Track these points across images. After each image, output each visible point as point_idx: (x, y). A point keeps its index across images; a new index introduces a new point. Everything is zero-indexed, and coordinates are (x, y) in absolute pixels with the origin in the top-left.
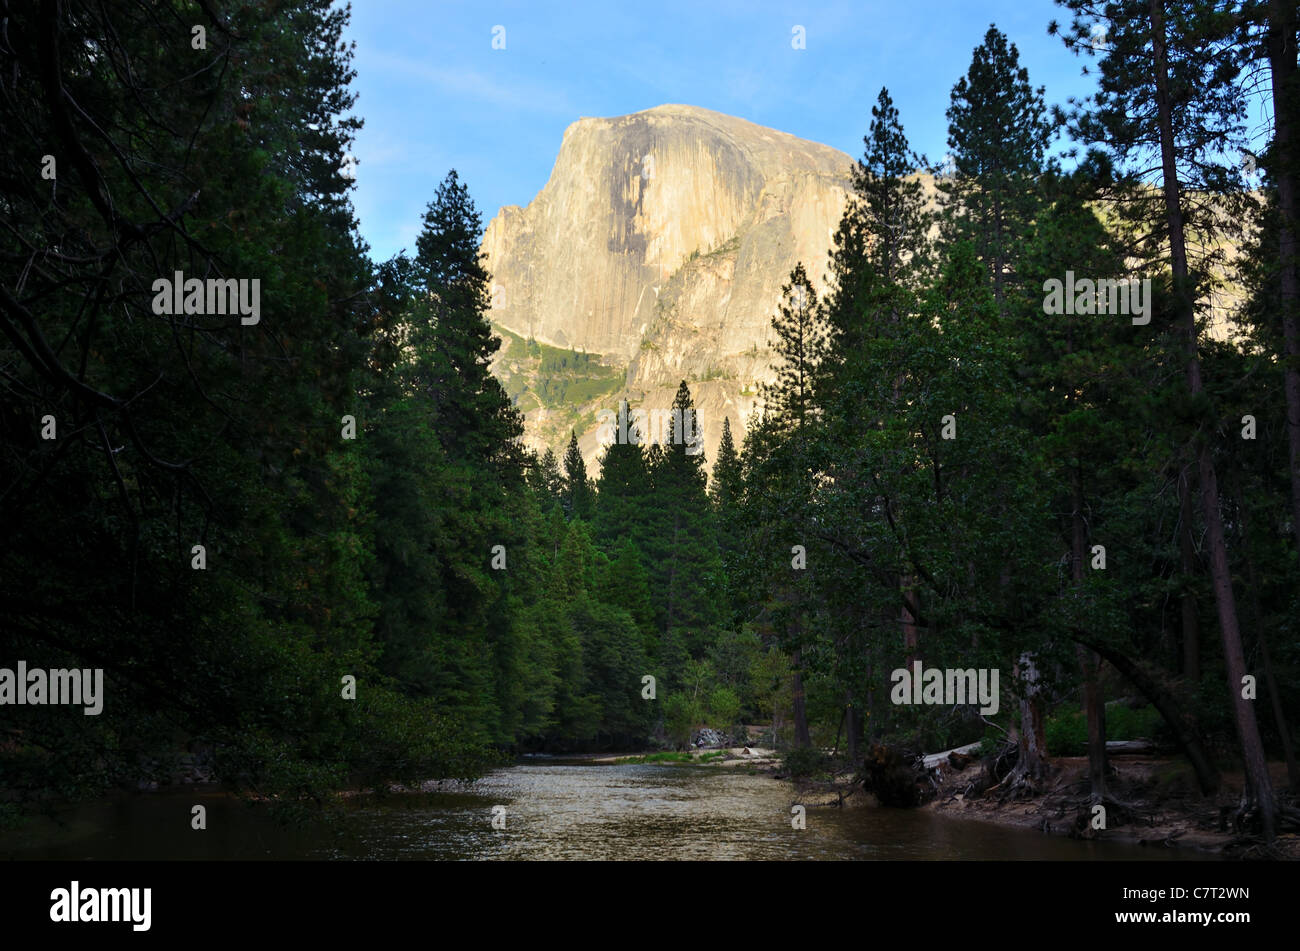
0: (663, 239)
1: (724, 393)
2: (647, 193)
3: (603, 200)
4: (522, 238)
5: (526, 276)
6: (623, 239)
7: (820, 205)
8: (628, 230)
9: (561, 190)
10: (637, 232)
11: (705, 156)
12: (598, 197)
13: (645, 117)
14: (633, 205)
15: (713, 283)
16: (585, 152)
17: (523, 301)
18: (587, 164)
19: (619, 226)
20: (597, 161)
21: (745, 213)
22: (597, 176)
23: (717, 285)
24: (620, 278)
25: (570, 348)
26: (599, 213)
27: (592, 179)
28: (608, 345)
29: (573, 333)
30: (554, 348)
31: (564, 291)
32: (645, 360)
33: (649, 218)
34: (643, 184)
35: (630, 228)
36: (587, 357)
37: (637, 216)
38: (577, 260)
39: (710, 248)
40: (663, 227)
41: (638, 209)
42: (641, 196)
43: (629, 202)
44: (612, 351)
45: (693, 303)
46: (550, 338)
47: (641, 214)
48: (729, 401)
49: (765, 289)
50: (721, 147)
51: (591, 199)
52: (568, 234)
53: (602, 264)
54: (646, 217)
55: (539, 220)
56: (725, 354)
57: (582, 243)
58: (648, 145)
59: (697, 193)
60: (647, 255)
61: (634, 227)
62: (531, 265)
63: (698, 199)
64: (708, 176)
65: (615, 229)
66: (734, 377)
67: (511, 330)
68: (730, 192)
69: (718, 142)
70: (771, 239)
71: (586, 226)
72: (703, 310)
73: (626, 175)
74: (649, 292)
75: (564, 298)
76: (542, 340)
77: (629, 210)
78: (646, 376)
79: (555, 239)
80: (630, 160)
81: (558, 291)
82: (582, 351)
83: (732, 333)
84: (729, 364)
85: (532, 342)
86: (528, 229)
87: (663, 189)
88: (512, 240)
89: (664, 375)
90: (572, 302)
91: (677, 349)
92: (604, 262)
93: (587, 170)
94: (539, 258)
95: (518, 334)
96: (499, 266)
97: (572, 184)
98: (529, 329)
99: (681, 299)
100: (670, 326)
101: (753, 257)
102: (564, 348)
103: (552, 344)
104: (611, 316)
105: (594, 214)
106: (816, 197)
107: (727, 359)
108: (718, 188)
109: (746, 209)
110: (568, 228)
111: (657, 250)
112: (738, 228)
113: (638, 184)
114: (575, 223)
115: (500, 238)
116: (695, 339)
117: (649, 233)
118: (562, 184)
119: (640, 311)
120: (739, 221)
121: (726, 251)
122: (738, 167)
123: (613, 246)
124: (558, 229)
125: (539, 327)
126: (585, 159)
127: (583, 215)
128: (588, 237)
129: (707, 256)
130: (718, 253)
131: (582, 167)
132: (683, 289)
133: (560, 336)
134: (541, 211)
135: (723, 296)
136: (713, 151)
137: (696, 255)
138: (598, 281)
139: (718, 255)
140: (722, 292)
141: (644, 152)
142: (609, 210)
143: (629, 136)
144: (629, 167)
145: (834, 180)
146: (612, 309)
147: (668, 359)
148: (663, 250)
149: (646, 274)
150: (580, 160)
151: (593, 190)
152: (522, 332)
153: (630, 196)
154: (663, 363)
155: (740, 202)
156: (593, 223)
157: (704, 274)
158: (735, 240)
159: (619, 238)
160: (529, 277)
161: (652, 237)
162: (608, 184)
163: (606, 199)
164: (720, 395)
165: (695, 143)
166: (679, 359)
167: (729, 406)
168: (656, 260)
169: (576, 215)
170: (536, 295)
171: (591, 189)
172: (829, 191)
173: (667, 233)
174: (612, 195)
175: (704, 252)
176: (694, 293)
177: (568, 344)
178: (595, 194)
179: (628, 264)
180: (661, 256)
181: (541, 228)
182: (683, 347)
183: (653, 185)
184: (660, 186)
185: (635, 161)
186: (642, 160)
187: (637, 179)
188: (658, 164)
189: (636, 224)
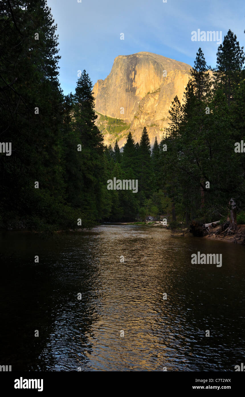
0: (140, 88)
1: (156, 130)
2: (136, 76)
3: (124, 78)
4: (103, 88)
5: (104, 98)
6: (130, 89)
7: (182, 79)
8: (131, 86)
9: (113, 75)
10: (133, 87)
11: (152, 66)
12: (123, 77)
13: (136, 55)
14: (133, 80)
15: (153, 101)
16: (120, 65)
17: (103, 105)
18: (120, 68)
19: (129, 85)
20: (123, 67)
21: (162, 81)
22: (123, 72)
23: (154, 101)
24: (129, 99)
25: (116, 118)
26: (123, 82)
27: (121, 72)
28: (126, 117)
29: (116, 114)
30: (112, 118)
31: (114, 103)
32: (135, 121)
34: (135, 74)
35: (132, 86)
36: (120, 120)
37: (133, 82)
38: (118, 94)
39: (153, 91)
40: (140, 86)
42: (135, 77)
43: (131, 79)
44: (127, 119)
45: (148, 106)
46: (110, 115)
47: (135, 82)
48: (157, 132)
49: (167, 102)
50: (156, 63)
51: (121, 78)
52: (115, 87)
53: (124, 95)
54: (136, 83)
55: (108, 83)
56: (156, 120)
57: (119, 90)
58: (137, 63)
59: (149, 76)
60: (136, 93)
61: (133, 86)
62: (106, 96)
63: (150, 78)
64: (152, 71)
65: (128, 86)
66: (158, 126)
67: (100, 113)
68: (158, 76)
69: (155, 62)
70: (169, 89)
71: (120, 85)
72: (151, 108)
73: (131, 71)
74: (136, 103)
75: (114, 105)
76: (108, 116)
77: (131, 81)
78: (135, 126)
79: (112, 89)
80: (132, 67)
81: (112, 103)
82: (119, 119)
83: (158, 114)
84: (157, 122)
85: (106, 116)
86: (105, 86)
87: (140, 75)
88: (100, 89)
89: (140, 125)
90: (116, 106)
91: (144, 118)
92: (125, 95)
93: (120, 70)
94: (108, 94)
95: (102, 114)
96: (97, 96)
97: (116, 74)
98: (105, 113)
99: (145, 105)
100: (142, 112)
101: (164, 94)
102: (114, 118)
103: (111, 117)
104: (126, 109)
105: (122, 82)
106: (181, 77)
107: (156, 121)
108: (155, 74)
109: (162, 80)
110: (115, 86)
111: (139, 92)
112: (160, 86)
113: (134, 74)
114: (117, 84)
115: (97, 89)
116: (148, 116)
117: (137, 87)
118: (114, 74)
119: (134, 108)
120: (160, 84)
121: (157, 92)
122: (160, 69)
123: (127, 90)
124: (113, 86)
125: (108, 112)
126: (120, 67)
127: (119, 82)
128: (120, 88)
129: (152, 93)
130: (155, 92)
131: (119, 69)
132: (145, 102)
133: (113, 115)
134: (108, 81)
135: (156, 104)
136: (154, 65)
137: (149, 93)
138: (123, 100)
139: (155, 93)
140: (156, 103)
141: (136, 65)
142: (126, 81)
143: (132, 60)
144: (131, 69)
145: (186, 72)
146: (127, 107)
147: (141, 121)
148: (140, 92)
149: (135, 98)
150: (118, 67)
151: (122, 75)
152: (103, 114)
153: (132, 77)
154: (140, 122)
155: (161, 79)
156: (122, 84)
157: (151, 98)
158: (159, 89)
159: (129, 88)
160: (105, 99)
162: (126, 74)
163: (125, 78)
164: (155, 130)
165: (149, 62)
166: (144, 121)
167: (157, 133)
168: (138, 94)
169: (117, 82)
170: (107, 104)
171: (121, 75)
172: (185, 76)
173: (141, 87)
174: (127, 77)
175: (151, 92)
176: (148, 103)
177: (115, 117)
178: (122, 76)
179: (131, 95)
181: (108, 86)
182: (145, 118)
183: (138, 74)
184: (139, 74)
185: (133, 67)
186: (135, 67)
187: (134, 72)
188: (139, 68)
189: (133, 85)
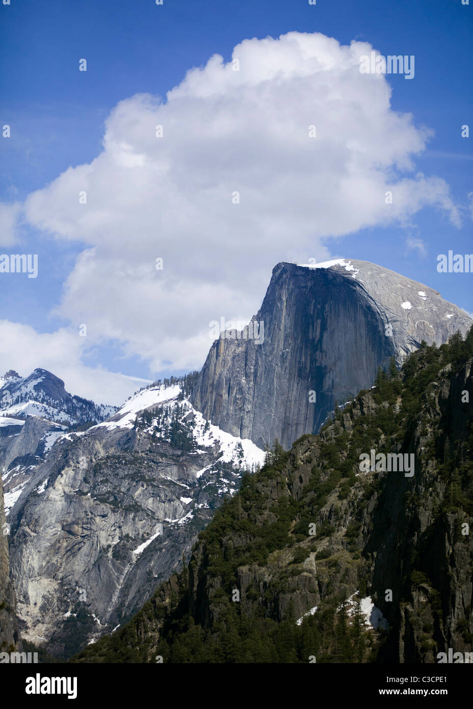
0: (335, 373)
2: (325, 335)
3: (296, 334)
6: (308, 369)
8: (312, 362)
10: (318, 364)
11: (361, 318)
12: (293, 330)
14: (316, 343)
19: (306, 358)
20: (294, 300)
22: (292, 314)
24: (305, 400)
26: (292, 345)
27: (289, 315)
33: (326, 355)
34: (324, 328)
35: (313, 360)
37: (318, 352)
38: (276, 381)
40: (335, 364)
41: (319, 346)
42: (322, 336)
43: (313, 340)
47: (321, 351)
50: (371, 313)
51: (288, 331)
52: (270, 359)
53: (293, 387)
54: (324, 354)
57: (279, 367)
58: (327, 297)
59: (356, 343)
60: (324, 384)
61: (316, 360)
63: (357, 348)
64: (363, 333)
65: (303, 360)
68: (375, 350)
69: (369, 308)
71: (283, 354)
73: (312, 317)
77: (313, 346)
80: (315, 306)
85: (240, 445)
87: (336, 334)
90: (271, 416)
92: (294, 385)
98: (238, 434)
104: (296, 430)
105: (289, 345)
108: (368, 343)
111: (331, 382)
113: (319, 326)
117: (326, 367)
123: (301, 373)
127: (281, 345)
128: (284, 363)
141: (325, 301)
142: (299, 343)
143: (315, 285)
144: (314, 312)
146: (297, 424)
148: (334, 382)
149: (322, 400)
151: (290, 324)
153: (314, 334)
156: (288, 352)
159: (305, 367)
161: (328, 370)
162: (299, 322)
163: (298, 334)
168: (328, 390)
171: (288, 323)
173: (337, 369)
174: (302, 331)
178: (291, 328)
180: (333, 386)
183: (329, 329)
184: (333, 332)
185: (319, 307)
186: (323, 308)
187: (319, 321)
188: (333, 312)
189: (317, 358)
